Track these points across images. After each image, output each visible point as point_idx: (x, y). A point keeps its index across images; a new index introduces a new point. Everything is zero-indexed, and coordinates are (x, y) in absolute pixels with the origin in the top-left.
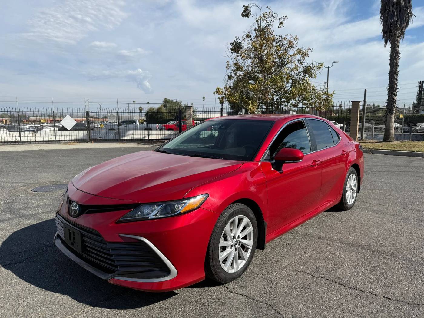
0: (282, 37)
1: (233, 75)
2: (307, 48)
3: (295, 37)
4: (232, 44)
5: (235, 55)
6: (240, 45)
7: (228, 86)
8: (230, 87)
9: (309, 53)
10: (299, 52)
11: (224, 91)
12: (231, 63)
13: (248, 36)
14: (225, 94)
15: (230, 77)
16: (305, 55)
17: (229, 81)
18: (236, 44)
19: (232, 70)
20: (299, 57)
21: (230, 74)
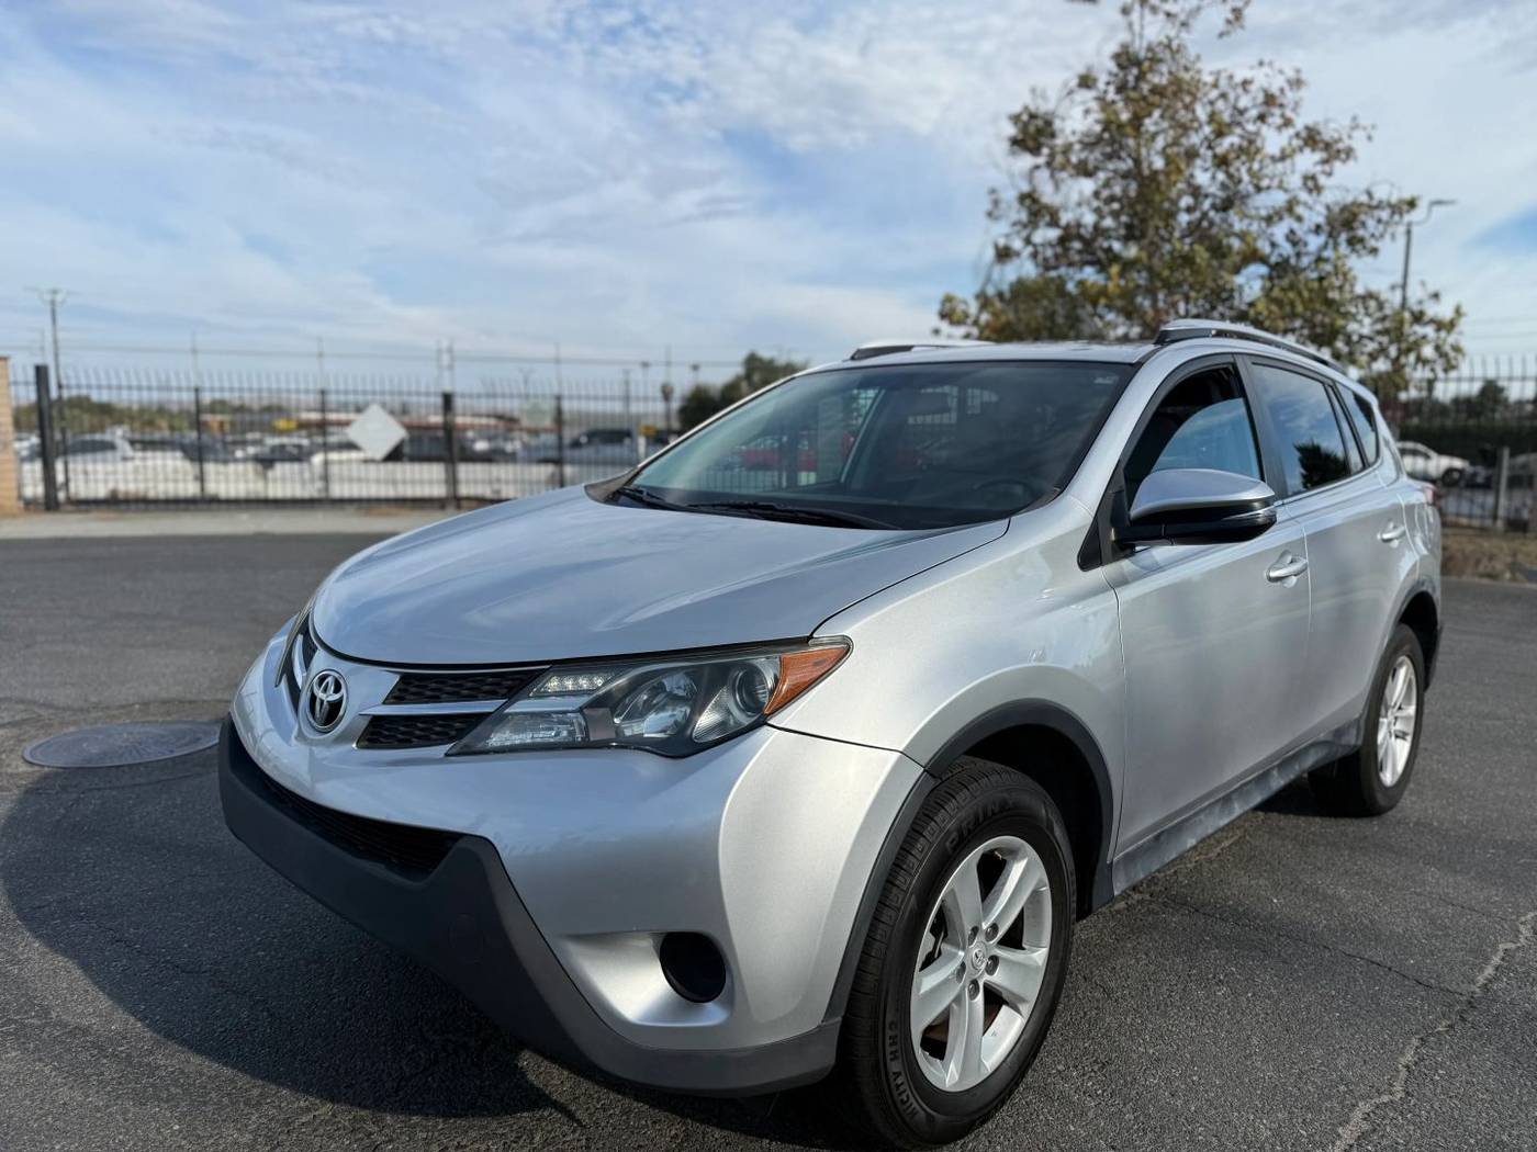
0: (1231, 77)
1: (1017, 244)
2: (1347, 122)
3: (1291, 74)
4: (1016, 119)
5: (1026, 161)
6: (1049, 123)
7: (991, 291)
8: (1000, 295)
9: (1358, 142)
10: (1311, 138)
11: (973, 308)
12: (1009, 196)
13: (1086, 82)
14: (976, 323)
15: (1004, 254)
16: (1333, 151)
17: (997, 270)
18: (1033, 116)
19: (1015, 224)
20: (1308, 161)
21: (1002, 242)
